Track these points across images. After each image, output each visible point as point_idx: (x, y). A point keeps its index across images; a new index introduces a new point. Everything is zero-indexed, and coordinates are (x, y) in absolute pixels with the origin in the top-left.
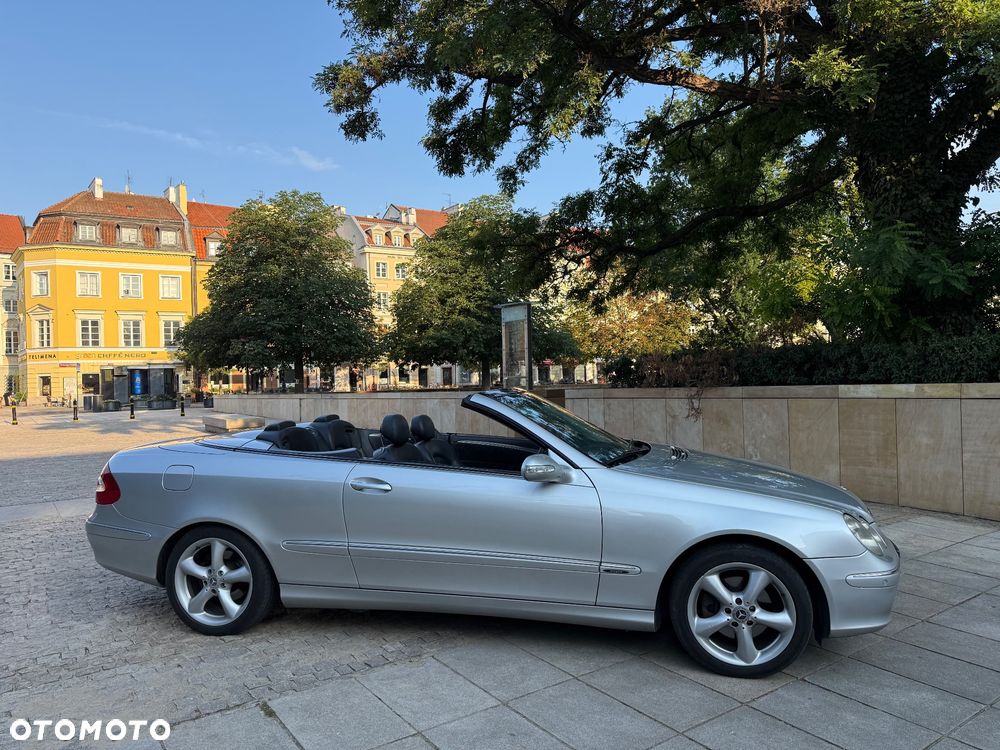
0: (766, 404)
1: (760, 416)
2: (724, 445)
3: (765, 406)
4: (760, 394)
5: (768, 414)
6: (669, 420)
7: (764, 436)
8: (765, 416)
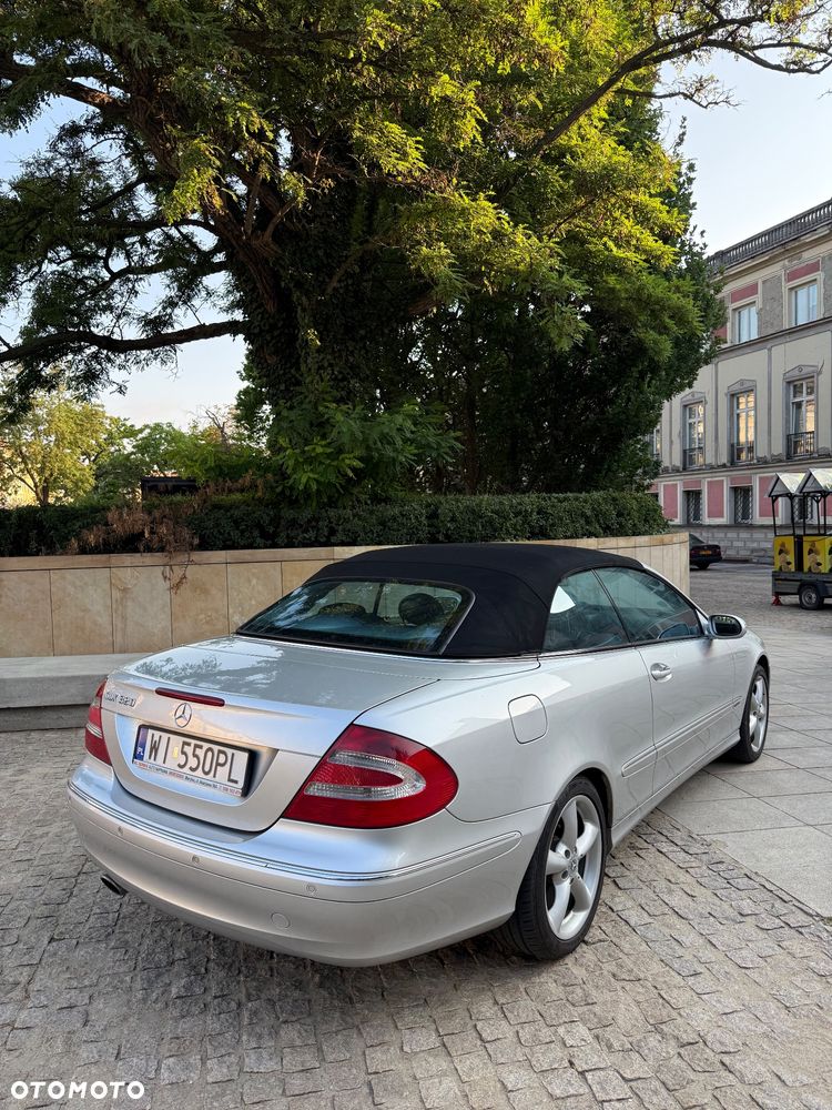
0: (255, 568)
1: (249, 581)
2: (202, 616)
3: (254, 570)
4: (249, 558)
5: (258, 578)
6: (117, 594)
7: (253, 602)
8: (254, 581)
